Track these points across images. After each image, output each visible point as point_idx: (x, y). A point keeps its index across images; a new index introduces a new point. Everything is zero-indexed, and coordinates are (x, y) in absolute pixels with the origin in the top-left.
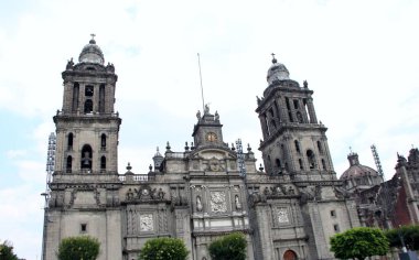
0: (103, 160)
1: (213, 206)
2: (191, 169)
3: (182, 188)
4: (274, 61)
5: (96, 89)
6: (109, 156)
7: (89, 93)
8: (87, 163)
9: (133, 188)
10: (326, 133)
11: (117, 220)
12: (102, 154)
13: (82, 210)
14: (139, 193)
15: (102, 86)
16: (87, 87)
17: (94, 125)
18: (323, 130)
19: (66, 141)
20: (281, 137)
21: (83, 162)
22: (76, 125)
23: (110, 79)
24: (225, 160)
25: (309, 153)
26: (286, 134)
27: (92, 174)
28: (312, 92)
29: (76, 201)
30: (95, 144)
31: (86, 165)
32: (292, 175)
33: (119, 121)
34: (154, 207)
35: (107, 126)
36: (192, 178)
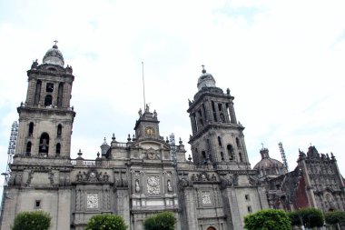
0: (58, 146)
1: (149, 188)
2: (132, 157)
3: (124, 173)
4: (204, 72)
5: (56, 86)
6: (63, 144)
7: (49, 89)
8: (44, 148)
9: (82, 171)
10: (244, 132)
11: (67, 198)
12: (58, 142)
13: (37, 189)
14: (88, 175)
15: (61, 84)
16: (48, 84)
17: (52, 117)
18: (241, 129)
19: (27, 128)
20: (207, 134)
21: (40, 147)
22: (36, 116)
23: (68, 79)
24: (160, 150)
25: (229, 147)
26: (211, 131)
27: (48, 158)
28: (233, 98)
29: (32, 181)
30: (52, 133)
31: (43, 150)
32: (215, 165)
33: (74, 114)
35: (64, 118)
36: (132, 164)
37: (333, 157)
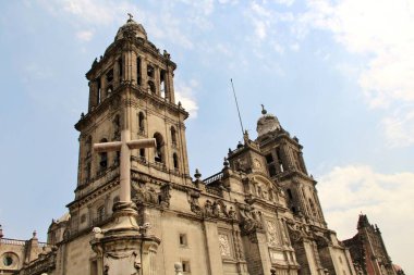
1: (269, 236)
2: (251, 192)
4: (264, 112)
5: (157, 72)
7: (150, 74)
12: (174, 151)
15: (163, 72)
16: (149, 67)
17: (163, 112)
18: (315, 183)
19: (137, 119)
20: (289, 182)
23: (170, 68)
26: (296, 179)
28: (302, 147)
32: (307, 218)
34: (230, 227)
35: (177, 119)
36: (254, 201)
37: (377, 229)
